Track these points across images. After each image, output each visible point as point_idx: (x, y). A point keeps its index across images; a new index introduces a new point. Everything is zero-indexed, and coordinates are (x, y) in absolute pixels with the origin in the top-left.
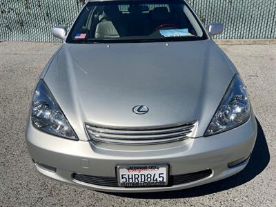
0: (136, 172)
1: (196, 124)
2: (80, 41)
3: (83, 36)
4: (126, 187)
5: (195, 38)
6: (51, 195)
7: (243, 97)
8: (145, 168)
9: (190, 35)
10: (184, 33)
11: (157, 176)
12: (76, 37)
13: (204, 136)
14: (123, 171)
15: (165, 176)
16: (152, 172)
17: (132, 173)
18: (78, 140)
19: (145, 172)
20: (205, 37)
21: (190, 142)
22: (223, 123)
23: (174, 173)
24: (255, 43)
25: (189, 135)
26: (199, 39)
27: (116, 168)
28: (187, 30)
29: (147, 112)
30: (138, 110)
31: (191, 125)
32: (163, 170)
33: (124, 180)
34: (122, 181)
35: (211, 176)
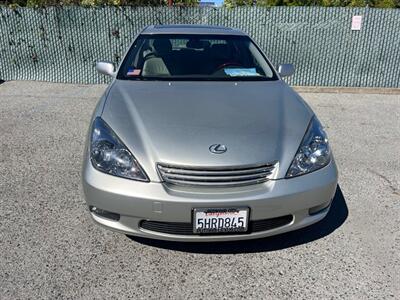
0: (214, 216)
1: (277, 165)
2: (133, 78)
3: (136, 72)
4: (202, 234)
5: (264, 78)
6: (106, 252)
7: (323, 139)
8: (224, 211)
9: (258, 75)
10: (252, 72)
11: (236, 221)
12: (129, 73)
13: (285, 178)
14: (200, 215)
15: (245, 220)
16: (230, 216)
17: (210, 217)
18: (149, 181)
19: (224, 216)
20: (275, 78)
21: (270, 184)
22: (305, 165)
23: (254, 218)
24: (322, 91)
25: (269, 177)
26: (269, 79)
27: (193, 211)
28: (254, 70)
29: (225, 151)
30: (216, 149)
31: (271, 166)
32: (243, 214)
33: (200, 226)
34: (198, 226)
35: (292, 223)
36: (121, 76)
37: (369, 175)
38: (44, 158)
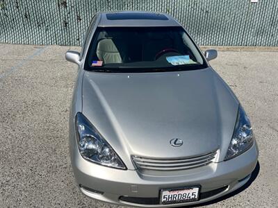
0: (176, 193)
1: (218, 151)
8: (183, 189)
11: (190, 195)
13: (224, 161)
14: (165, 193)
15: (196, 194)
16: (186, 192)
17: (172, 193)
18: (126, 169)
19: (182, 192)
21: (214, 166)
23: (202, 191)
25: (213, 160)
27: (160, 191)
28: (188, 57)
30: (175, 143)
31: (214, 152)
32: (196, 190)
33: (165, 199)
34: (163, 200)
35: (227, 189)
36: (88, 67)
37: (270, 131)
38: (24, 124)
